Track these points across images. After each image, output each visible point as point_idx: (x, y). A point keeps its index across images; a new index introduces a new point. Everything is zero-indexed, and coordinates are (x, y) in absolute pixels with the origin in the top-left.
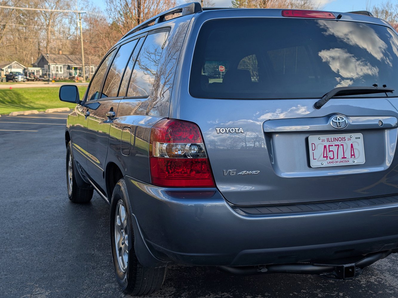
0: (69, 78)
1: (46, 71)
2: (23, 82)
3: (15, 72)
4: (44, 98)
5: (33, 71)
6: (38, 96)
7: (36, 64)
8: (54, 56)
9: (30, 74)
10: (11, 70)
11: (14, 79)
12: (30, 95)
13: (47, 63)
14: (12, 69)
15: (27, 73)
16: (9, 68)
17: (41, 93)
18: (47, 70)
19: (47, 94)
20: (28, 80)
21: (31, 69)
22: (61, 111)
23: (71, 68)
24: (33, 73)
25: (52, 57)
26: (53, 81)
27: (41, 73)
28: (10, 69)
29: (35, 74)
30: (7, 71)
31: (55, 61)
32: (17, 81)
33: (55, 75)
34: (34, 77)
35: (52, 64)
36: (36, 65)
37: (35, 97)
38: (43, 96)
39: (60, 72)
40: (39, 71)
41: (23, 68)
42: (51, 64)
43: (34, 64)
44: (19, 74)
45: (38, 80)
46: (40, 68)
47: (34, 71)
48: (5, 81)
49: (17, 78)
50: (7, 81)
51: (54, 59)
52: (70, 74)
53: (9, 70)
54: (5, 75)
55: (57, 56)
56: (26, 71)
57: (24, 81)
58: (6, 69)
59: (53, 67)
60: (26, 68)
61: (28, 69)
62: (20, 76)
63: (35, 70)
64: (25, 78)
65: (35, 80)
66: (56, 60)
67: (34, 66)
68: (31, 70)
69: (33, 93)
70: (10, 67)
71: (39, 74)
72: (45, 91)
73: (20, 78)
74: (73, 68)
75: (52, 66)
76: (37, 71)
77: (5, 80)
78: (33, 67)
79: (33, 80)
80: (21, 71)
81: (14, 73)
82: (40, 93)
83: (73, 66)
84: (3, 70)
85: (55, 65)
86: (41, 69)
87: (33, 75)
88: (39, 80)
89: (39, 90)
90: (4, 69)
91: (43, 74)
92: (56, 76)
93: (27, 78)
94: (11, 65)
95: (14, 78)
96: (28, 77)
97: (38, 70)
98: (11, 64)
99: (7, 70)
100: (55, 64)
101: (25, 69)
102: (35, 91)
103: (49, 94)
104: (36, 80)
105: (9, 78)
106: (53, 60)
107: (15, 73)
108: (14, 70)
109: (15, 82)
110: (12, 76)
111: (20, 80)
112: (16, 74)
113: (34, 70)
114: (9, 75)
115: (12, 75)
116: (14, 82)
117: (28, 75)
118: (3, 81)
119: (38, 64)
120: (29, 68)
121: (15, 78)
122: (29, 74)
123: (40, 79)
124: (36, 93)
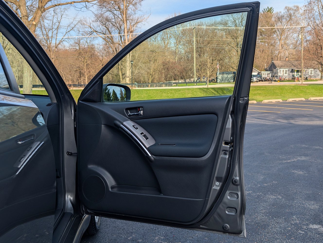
0: (292, 79)
2: (256, 82)
13: (275, 67)
18: (275, 73)
19: (264, 91)
20: (260, 81)
21: (264, 73)
23: (294, 71)
26: (279, 81)
36: (268, 70)
39: (285, 75)
41: (258, 72)
43: (267, 68)
52: (293, 76)
60: (260, 72)
62: (255, 78)
71: (270, 76)
74: (296, 71)
75: (280, 69)
76: (267, 74)
78: (266, 71)
80: (256, 74)
83: (296, 69)
85: (282, 69)
89: (258, 87)
91: (272, 76)
97: (269, 73)
104: (266, 81)
111: (254, 81)
120: (262, 72)
123: (269, 79)
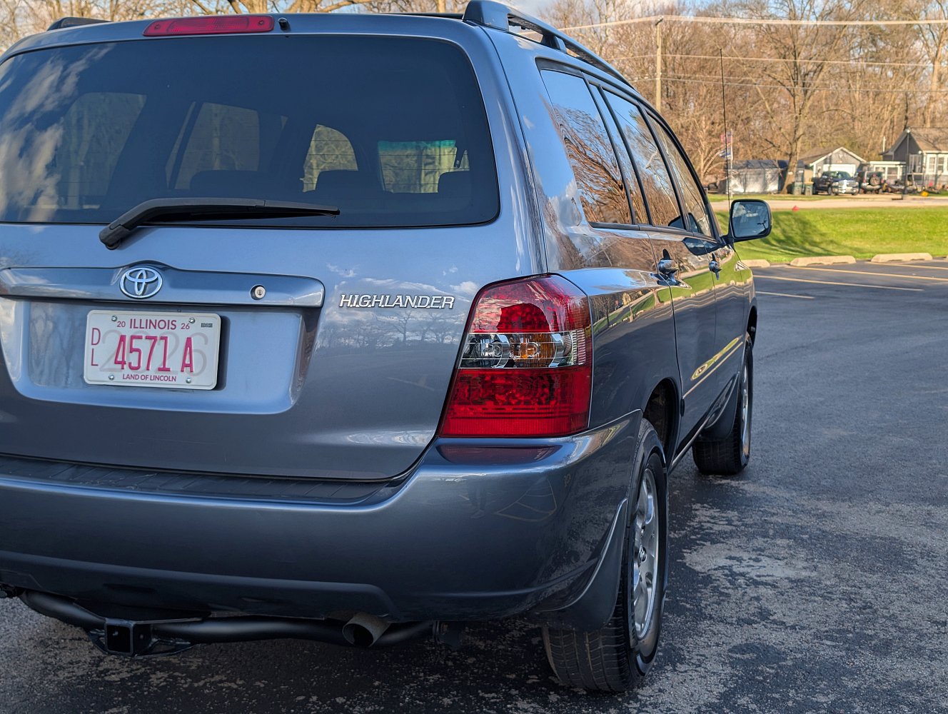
1: (913, 169)
2: (850, 196)
3: (834, 172)
4: (865, 233)
5: (880, 170)
6: (852, 229)
7: (891, 153)
8: (935, 133)
9: (871, 176)
10: (829, 167)
11: (830, 189)
12: (832, 226)
13: (915, 149)
14: (832, 165)
15: (864, 173)
16: (825, 162)
17: (862, 220)
18: (915, 166)
19: (875, 224)
20: (865, 191)
21: (877, 165)
22: (830, 263)
24: (879, 175)
25: (931, 134)
26: (925, 194)
27: (899, 175)
28: (828, 165)
29: (885, 176)
30: (819, 171)
31: (937, 146)
32: (837, 194)
33: (934, 179)
34: (880, 184)
35: (928, 152)
36: (891, 156)
37: (844, 230)
38: (863, 228)
39: (945, 173)
40: (896, 169)
41: (858, 163)
42: (924, 152)
43: (887, 151)
44: (844, 176)
45: (890, 190)
46: (898, 163)
47: (884, 168)
48: (811, 192)
49: (837, 187)
50: (815, 193)
51: (936, 139)
53: (825, 168)
54: (813, 180)
55: (943, 132)
56: (865, 168)
57: (853, 194)
58: (817, 165)
59: (930, 158)
60: (865, 162)
61: (869, 164)
62: (845, 182)
63: (887, 167)
64: (856, 187)
65: (881, 190)
66: (939, 143)
67: (886, 157)
68: (875, 166)
69: (841, 221)
70: (828, 161)
71: (896, 177)
72: (871, 217)
73: (845, 186)
75: (929, 156)
76: (890, 169)
77: (810, 189)
79: (877, 192)
80: (851, 170)
81: (833, 174)
82: (857, 221)
84: (811, 168)
85: (937, 154)
86: (900, 165)
87: (877, 178)
88: (893, 191)
89: (858, 213)
90: (814, 164)
91: (903, 177)
92: (936, 181)
93: (860, 187)
94: (831, 156)
95: (830, 186)
96: (865, 184)
97: (894, 166)
98: (830, 154)
99: (819, 167)
100: (937, 152)
101: (861, 166)
102: (846, 217)
103: (881, 223)
104: (884, 192)
105: (821, 185)
106: (932, 141)
107: (836, 175)
108: (836, 168)
109: (832, 194)
110: (826, 180)
111: (843, 192)
112: (837, 177)
113: (884, 166)
114: (821, 180)
115: (828, 179)
116: (829, 195)
117: (866, 178)
118: (807, 193)
119: (895, 152)
120: (871, 162)
121: (832, 187)
122: (868, 176)
123: (894, 187)
124: (848, 221)
